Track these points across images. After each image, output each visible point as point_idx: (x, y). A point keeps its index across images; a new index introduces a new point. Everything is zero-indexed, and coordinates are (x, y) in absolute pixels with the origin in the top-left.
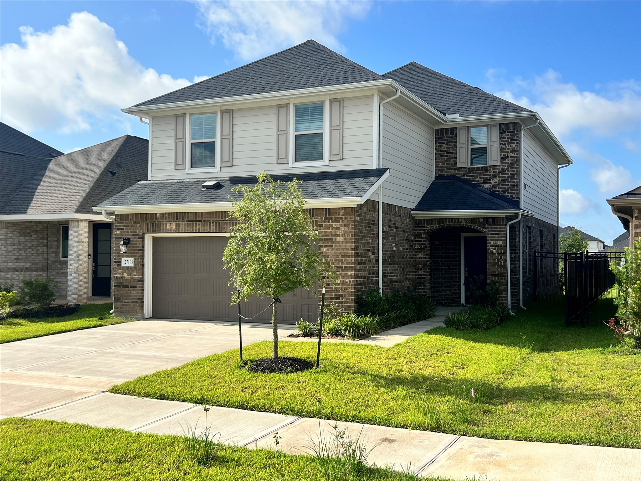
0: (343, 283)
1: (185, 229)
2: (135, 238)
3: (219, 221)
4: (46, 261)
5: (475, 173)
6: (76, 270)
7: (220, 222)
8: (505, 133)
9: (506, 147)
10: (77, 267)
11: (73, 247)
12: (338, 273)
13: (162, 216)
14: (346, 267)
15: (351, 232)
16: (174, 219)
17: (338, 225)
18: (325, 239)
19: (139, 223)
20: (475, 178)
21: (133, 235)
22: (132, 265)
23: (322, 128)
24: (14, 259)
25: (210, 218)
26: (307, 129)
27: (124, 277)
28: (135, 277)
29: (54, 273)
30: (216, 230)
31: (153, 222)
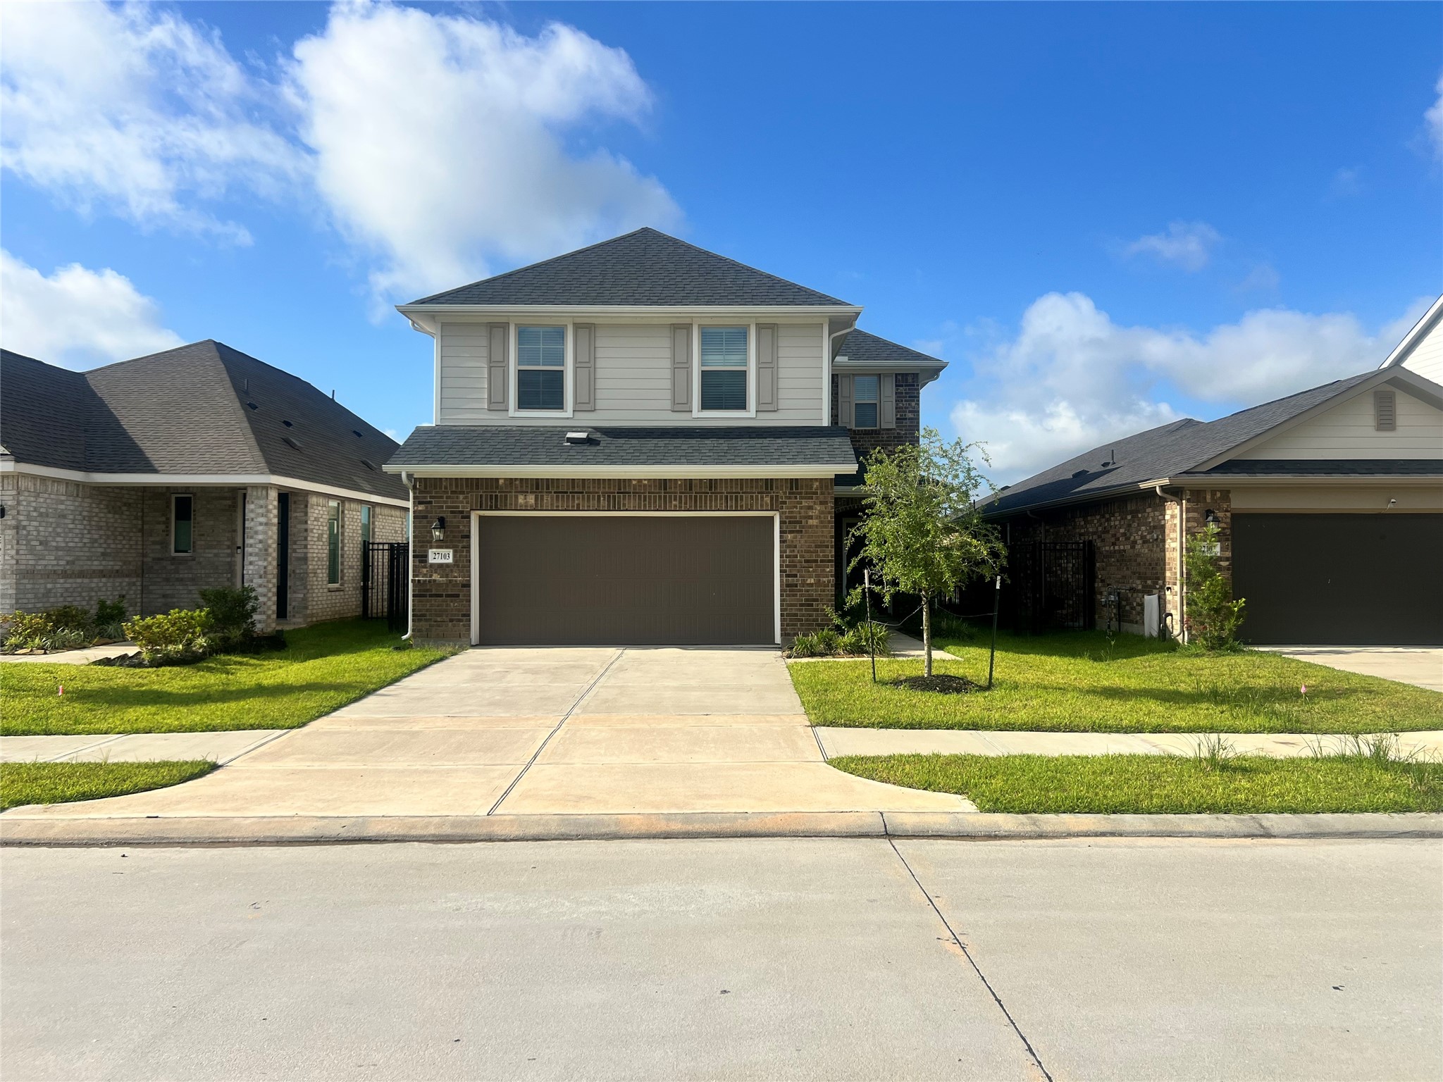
0: (818, 583)
1: (552, 505)
2: (455, 517)
3: (614, 493)
4: (141, 559)
5: (863, 438)
6: (262, 572)
7: (617, 495)
8: (902, 386)
9: (903, 405)
10: (265, 567)
11: (256, 533)
12: (811, 569)
13: (508, 482)
14: (822, 561)
15: (829, 513)
16: (532, 488)
17: (810, 503)
18: (790, 522)
19: (462, 493)
20: (862, 445)
21: (452, 512)
22: (450, 560)
23: (745, 363)
24: (99, 554)
25: (598, 488)
26: (720, 363)
27: (435, 581)
28: (456, 581)
29: (159, 580)
30: (609, 505)
31: (492, 492)
